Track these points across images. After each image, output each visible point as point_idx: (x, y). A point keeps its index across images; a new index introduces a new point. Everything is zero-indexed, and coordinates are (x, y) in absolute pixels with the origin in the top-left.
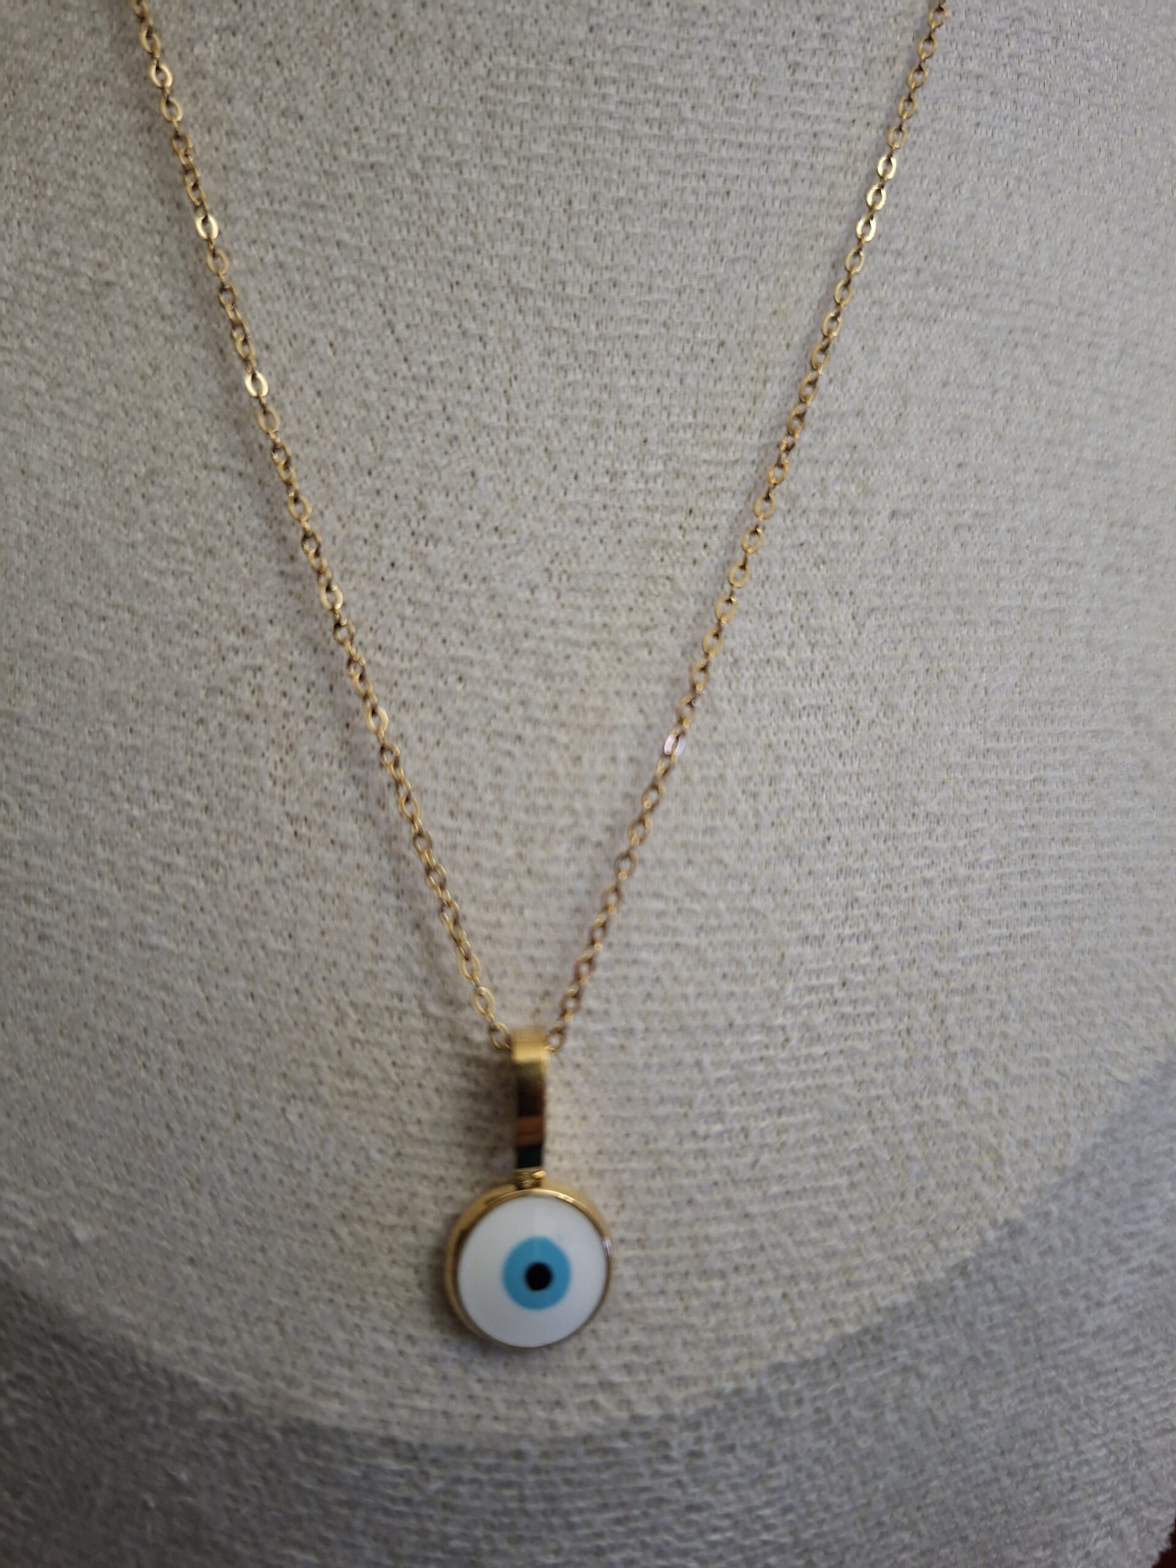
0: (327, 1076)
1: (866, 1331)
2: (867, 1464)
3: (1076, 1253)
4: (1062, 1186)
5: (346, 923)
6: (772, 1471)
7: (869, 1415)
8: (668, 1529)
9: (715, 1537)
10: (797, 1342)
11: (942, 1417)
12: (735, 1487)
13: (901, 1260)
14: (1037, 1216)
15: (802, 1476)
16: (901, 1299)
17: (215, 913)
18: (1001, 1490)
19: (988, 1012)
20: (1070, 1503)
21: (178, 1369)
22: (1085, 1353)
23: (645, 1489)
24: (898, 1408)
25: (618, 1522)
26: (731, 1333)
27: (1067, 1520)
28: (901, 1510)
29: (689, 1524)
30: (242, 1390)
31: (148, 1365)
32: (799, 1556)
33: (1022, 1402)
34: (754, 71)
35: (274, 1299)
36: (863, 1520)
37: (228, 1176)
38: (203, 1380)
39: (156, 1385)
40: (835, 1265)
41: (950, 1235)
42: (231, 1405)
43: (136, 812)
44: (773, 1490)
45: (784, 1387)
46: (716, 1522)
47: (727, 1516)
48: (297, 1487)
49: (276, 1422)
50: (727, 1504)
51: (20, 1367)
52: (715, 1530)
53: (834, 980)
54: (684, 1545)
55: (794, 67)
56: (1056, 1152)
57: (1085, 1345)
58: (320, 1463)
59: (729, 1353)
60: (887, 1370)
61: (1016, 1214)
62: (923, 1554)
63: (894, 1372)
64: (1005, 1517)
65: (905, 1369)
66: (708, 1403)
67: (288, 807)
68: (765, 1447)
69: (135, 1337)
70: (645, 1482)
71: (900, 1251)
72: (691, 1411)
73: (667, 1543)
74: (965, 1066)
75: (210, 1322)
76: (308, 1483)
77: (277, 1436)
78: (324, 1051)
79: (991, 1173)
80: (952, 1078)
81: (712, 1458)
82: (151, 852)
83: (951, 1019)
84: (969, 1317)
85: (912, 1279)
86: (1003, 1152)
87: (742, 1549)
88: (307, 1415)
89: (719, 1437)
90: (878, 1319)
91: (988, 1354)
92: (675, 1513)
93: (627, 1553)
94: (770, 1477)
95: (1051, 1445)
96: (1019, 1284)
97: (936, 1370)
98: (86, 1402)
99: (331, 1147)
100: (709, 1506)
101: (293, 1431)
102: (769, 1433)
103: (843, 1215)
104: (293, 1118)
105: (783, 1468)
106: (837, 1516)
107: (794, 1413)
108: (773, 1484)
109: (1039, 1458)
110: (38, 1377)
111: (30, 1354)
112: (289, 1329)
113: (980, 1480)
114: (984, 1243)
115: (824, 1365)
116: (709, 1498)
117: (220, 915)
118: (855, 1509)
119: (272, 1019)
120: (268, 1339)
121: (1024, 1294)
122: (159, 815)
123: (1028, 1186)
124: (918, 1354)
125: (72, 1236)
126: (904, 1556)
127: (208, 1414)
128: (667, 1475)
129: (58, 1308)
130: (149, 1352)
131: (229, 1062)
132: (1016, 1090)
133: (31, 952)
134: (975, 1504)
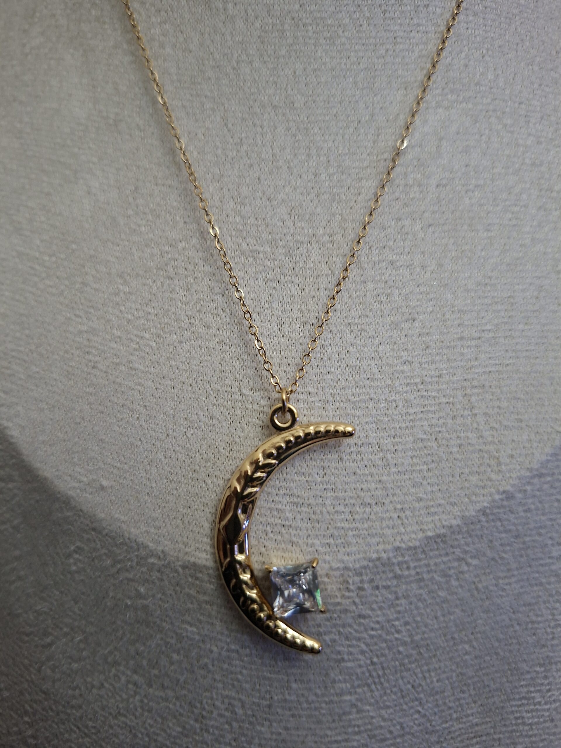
0: (203, 419)
1: (439, 536)
2: (444, 605)
3: (543, 514)
4: (532, 477)
5: (210, 358)
6: (397, 602)
7: (443, 580)
8: (350, 626)
9: (373, 633)
10: (406, 538)
11: (480, 586)
12: (381, 608)
13: (454, 504)
14: (520, 491)
15: (413, 607)
16: (454, 522)
17: (159, 356)
18: (515, 631)
19: (491, 397)
20: (552, 645)
21: (140, 540)
22: (553, 567)
23: (339, 604)
24: (458, 579)
25: (328, 620)
26: (374, 532)
27: (551, 654)
28: (464, 633)
29: (360, 624)
30: (166, 548)
31: (129, 539)
32: (413, 649)
33: (522, 587)
34: (367, 14)
35: (181, 510)
36: (445, 635)
37: (163, 459)
38: (151, 545)
39: (131, 548)
40: (422, 504)
41: (476, 495)
42: (162, 556)
43: (130, 316)
44: (399, 612)
45: (400, 559)
46: (372, 625)
47: (378, 622)
48: (188, 595)
49: (180, 563)
50: (378, 616)
51: (78, 544)
52: (372, 629)
53: (418, 380)
54: (358, 635)
55: (384, 12)
56: (527, 462)
57: (553, 563)
58: (198, 582)
59: (374, 540)
60: (450, 558)
61: (509, 488)
62: (476, 657)
63: (454, 560)
64: (517, 647)
65: (459, 559)
66: (365, 563)
67: (187, 313)
68: (393, 589)
69: (124, 527)
70: (339, 600)
71: (452, 500)
72: (357, 566)
73: (350, 633)
74: (481, 419)
75: (155, 520)
76: (192, 592)
77: (180, 569)
78: (202, 409)
79: (495, 468)
80: (475, 425)
81: (369, 591)
82: (135, 332)
83: (473, 399)
84: (491, 538)
85: (459, 513)
86: (501, 459)
87: (386, 641)
88: (192, 560)
89: (372, 581)
90: (443, 531)
91: (502, 558)
92: (353, 618)
93: (332, 636)
94: (397, 605)
95: (540, 613)
96: (514, 524)
97: (475, 562)
98: (104, 557)
99: (205, 447)
100: (370, 617)
101: (187, 567)
102: (395, 582)
103: (425, 483)
104: (189, 435)
105: (403, 601)
106: (431, 631)
107: (406, 573)
108: (399, 608)
109: (534, 618)
110: (85, 548)
111: (83, 537)
112: (186, 522)
113: (503, 624)
114: (494, 501)
115: (419, 551)
116: (370, 613)
117: (161, 356)
118: (440, 628)
119: (181, 396)
120: (177, 527)
121: (517, 530)
122: (138, 318)
123: (514, 475)
124: (466, 552)
125: (101, 485)
126: (467, 657)
127: (151, 560)
128: (349, 598)
129: (94, 515)
130: (130, 533)
131: (165, 413)
132: (506, 432)
133: (89, 374)
134: (501, 636)
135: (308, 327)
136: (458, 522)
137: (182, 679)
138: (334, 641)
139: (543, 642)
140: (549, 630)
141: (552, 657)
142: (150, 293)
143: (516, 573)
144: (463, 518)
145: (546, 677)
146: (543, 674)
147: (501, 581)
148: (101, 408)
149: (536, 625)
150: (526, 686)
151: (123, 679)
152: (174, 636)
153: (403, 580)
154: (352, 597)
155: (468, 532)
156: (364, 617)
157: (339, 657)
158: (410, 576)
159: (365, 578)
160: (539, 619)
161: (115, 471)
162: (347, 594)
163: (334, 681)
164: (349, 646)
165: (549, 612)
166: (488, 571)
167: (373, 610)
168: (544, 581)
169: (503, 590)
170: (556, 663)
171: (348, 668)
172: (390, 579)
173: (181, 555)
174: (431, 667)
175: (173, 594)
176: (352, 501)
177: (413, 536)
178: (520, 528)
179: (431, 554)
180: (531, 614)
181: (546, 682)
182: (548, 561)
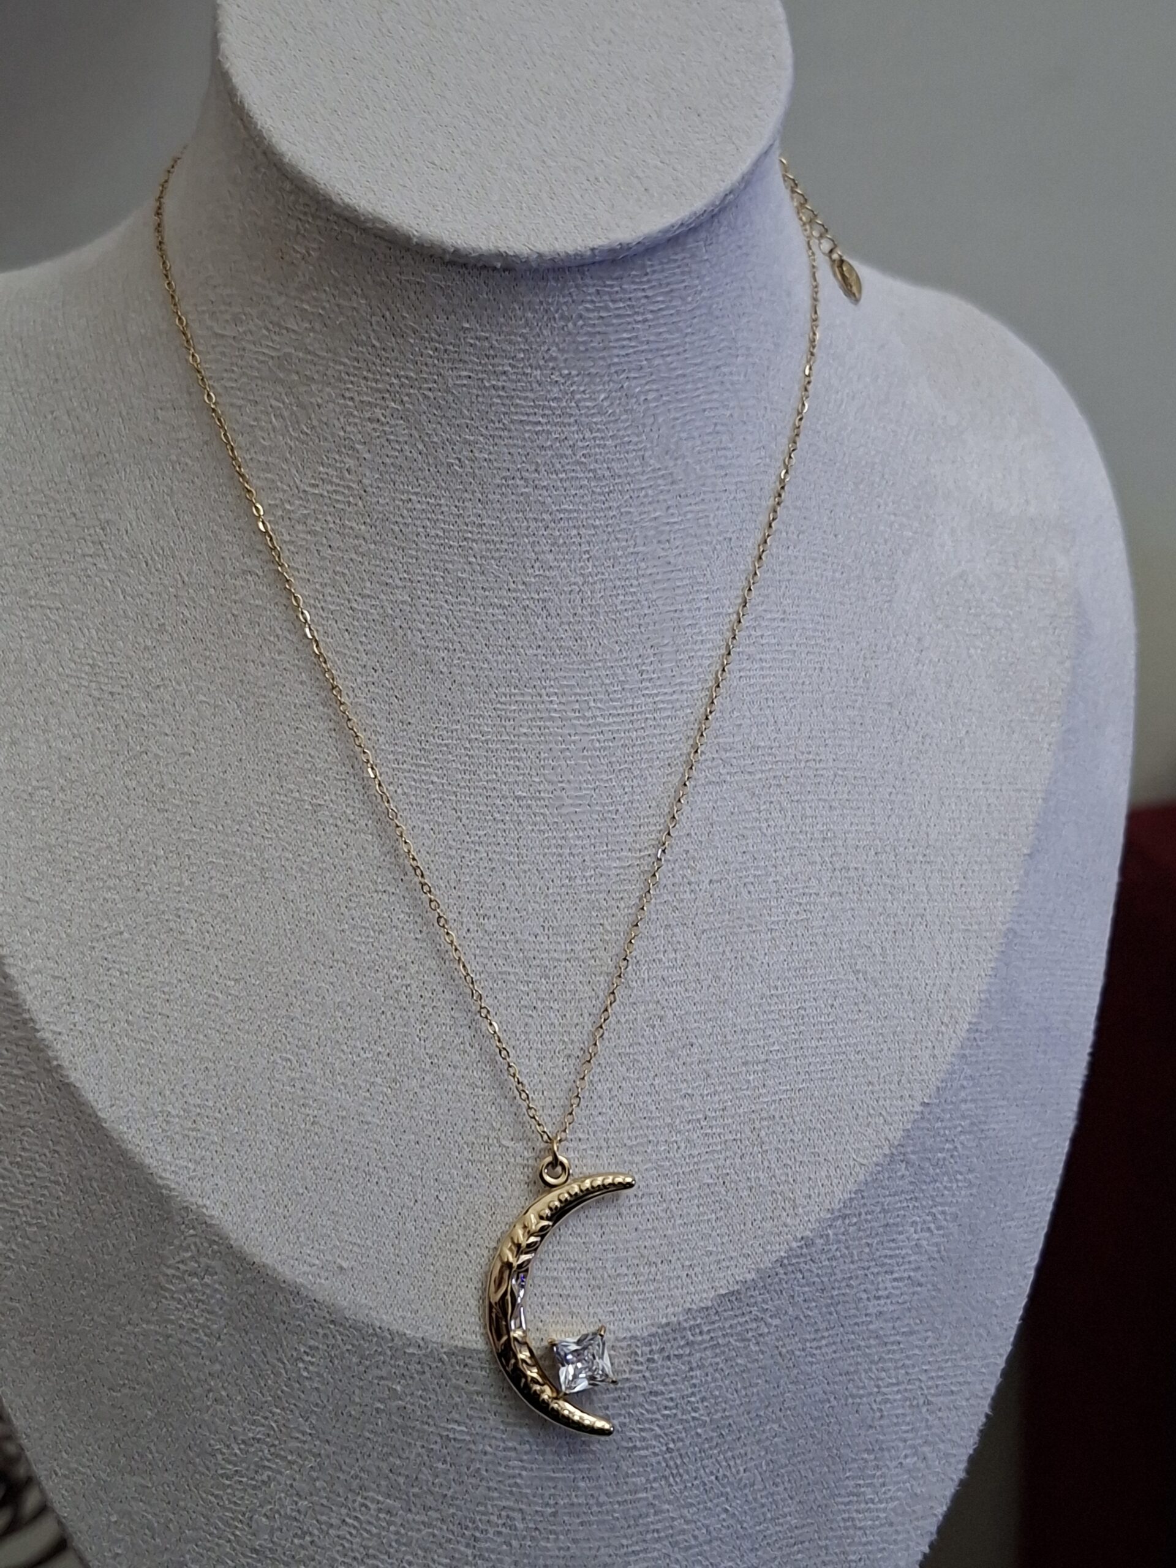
135: (573, 1061)
136: (753, 1275)
137: (449, 1493)
138: (624, 1424)
139: (869, 1422)
140: (875, 1407)
141: (883, 1442)
142: (379, 1028)
143: (826, 1334)
144: (758, 1271)
145: (877, 1467)
146: (874, 1463)
147: (808, 1345)
148: (329, 1173)
149: (858, 1400)
150: (854, 1478)
151: (373, 1506)
152: (439, 1440)
153: (697, 1347)
154: (641, 1371)
155: (764, 1287)
156: (656, 1394)
157: (631, 1445)
158: (703, 1342)
159: (654, 1347)
160: (861, 1392)
161: (356, 1249)
162: (636, 1367)
163: (627, 1475)
164: (641, 1430)
165: (872, 1383)
166: (791, 1332)
167: (666, 1384)
168: (862, 1343)
169: (813, 1355)
170: (889, 1450)
171: (641, 1457)
172: (682, 1347)
173: (446, 1340)
174: (737, 1452)
175: (437, 1388)
176: (636, 1262)
177: (705, 1295)
178: (825, 1279)
179: (726, 1314)
180: (850, 1385)
181: (879, 1473)
182: (864, 1319)
